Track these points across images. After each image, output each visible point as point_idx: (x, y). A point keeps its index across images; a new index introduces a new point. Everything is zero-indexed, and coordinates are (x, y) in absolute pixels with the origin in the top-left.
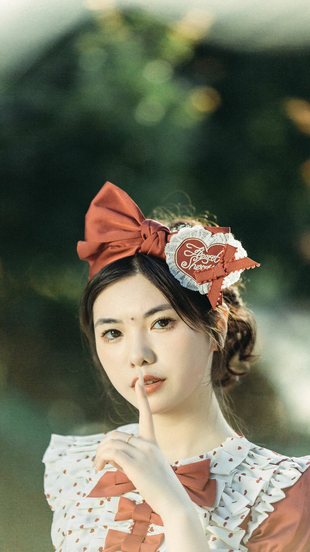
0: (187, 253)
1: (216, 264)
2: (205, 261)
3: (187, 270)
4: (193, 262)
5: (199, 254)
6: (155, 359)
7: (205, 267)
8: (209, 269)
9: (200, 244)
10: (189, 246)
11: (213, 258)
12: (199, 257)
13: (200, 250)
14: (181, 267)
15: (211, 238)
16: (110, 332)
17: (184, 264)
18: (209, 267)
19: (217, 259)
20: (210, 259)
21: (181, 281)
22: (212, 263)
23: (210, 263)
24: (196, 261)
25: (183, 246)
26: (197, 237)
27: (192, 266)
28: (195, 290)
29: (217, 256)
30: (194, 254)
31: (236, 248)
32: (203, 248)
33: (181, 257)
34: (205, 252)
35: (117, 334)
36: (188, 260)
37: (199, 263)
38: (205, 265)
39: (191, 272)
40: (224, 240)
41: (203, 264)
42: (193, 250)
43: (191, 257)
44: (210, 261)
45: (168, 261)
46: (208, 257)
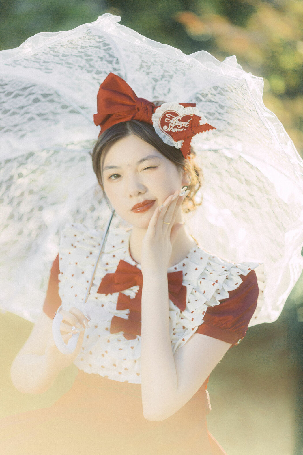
0: (167, 120)
1: (186, 128)
2: (179, 126)
3: (167, 132)
4: (171, 126)
5: (175, 121)
6: (146, 190)
7: (179, 130)
8: (182, 131)
9: (176, 115)
10: (169, 115)
11: (185, 124)
12: (175, 123)
13: (176, 119)
14: (163, 129)
15: (183, 110)
16: (113, 176)
17: (165, 127)
18: (182, 130)
19: (188, 125)
20: (183, 124)
21: (163, 139)
22: (184, 127)
23: (183, 127)
24: (173, 126)
25: (164, 117)
26: (174, 109)
27: (171, 129)
28: (172, 145)
29: (188, 123)
30: (171, 121)
31: (200, 117)
32: (177, 117)
33: (163, 123)
34: (179, 120)
35: (118, 176)
36: (168, 124)
37: (175, 127)
38: (179, 129)
39: (170, 133)
40: (192, 112)
41: (177, 128)
42: (171, 118)
43: (170, 123)
44: (182, 126)
45: (154, 125)
46: (182, 124)
